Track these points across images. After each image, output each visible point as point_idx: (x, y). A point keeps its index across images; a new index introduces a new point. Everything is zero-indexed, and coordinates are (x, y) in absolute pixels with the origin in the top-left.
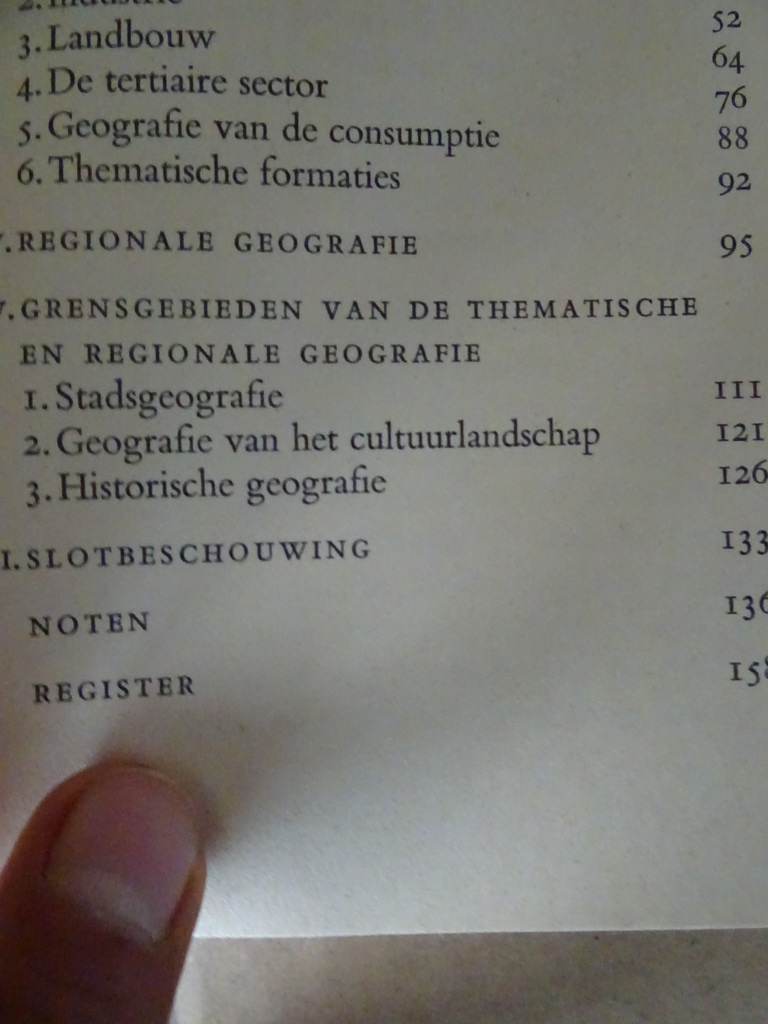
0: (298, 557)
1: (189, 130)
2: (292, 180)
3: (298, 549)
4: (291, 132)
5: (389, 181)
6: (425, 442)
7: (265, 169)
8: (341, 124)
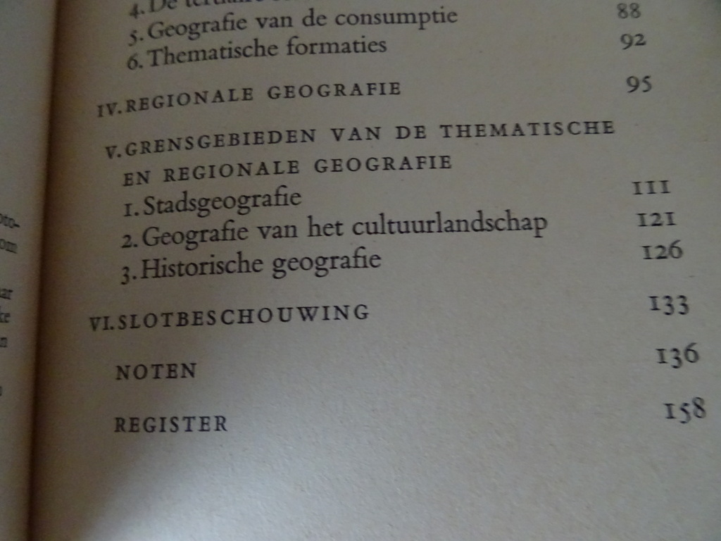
0: (311, 318)
1: (239, 25)
2: (309, 50)
3: (312, 312)
4: (308, 21)
5: (378, 47)
6: (411, 228)
7: (290, 45)
8: (343, 13)
